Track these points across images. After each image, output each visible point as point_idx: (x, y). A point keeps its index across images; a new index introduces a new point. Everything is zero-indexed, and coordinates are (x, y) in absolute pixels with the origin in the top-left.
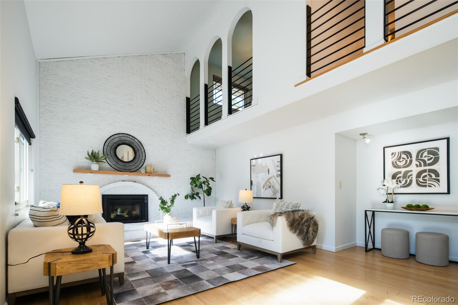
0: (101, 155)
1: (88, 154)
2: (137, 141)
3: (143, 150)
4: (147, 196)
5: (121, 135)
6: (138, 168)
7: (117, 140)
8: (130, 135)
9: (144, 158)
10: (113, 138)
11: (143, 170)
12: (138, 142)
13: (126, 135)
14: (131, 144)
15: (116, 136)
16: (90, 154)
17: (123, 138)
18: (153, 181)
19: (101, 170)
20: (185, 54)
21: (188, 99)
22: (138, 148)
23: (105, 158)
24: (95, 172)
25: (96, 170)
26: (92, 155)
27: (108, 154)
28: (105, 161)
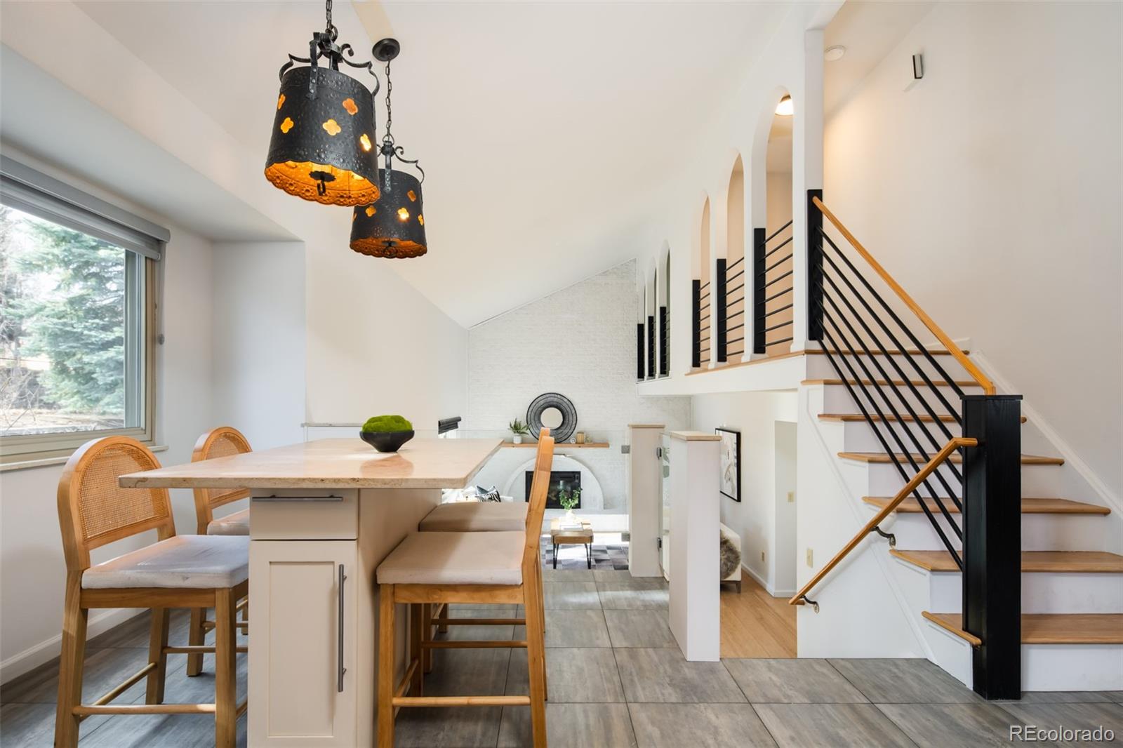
0: (524, 423)
1: (511, 425)
2: (566, 400)
3: (573, 412)
4: (579, 473)
5: (548, 396)
6: (566, 437)
7: (542, 402)
8: (557, 394)
9: (574, 422)
10: (537, 400)
11: (572, 440)
12: (568, 402)
13: (553, 395)
14: (559, 405)
15: (541, 398)
16: (513, 425)
17: (549, 399)
18: (585, 452)
19: (523, 442)
20: (635, 260)
21: (641, 327)
22: (568, 409)
23: (528, 428)
24: (517, 446)
25: (519, 442)
26: (515, 426)
27: (533, 421)
28: (528, 431)
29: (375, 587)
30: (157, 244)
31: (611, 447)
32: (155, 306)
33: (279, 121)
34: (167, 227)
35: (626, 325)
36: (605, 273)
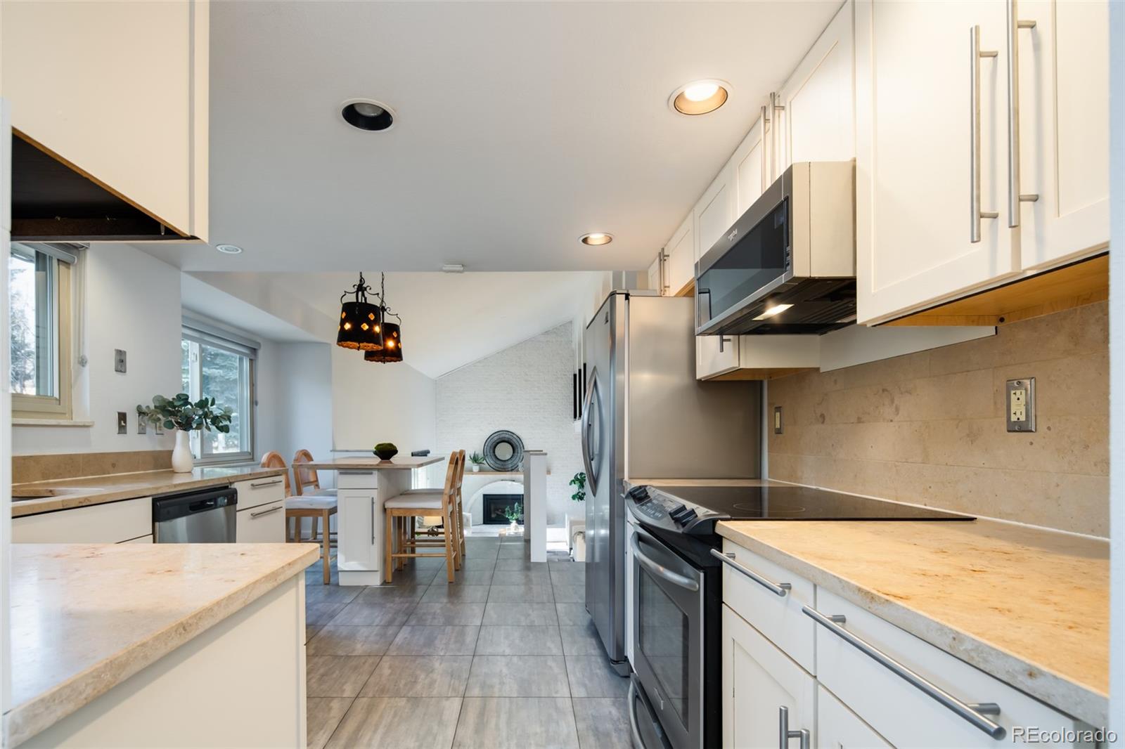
0: (482, 455)
2: (515, 436)
3: (521, 446)
5: (500, 433)
6: (516, 466)
7: (495, 438)
8: (508, 432)
9: (523, 453)
10: (492, 436)
11: (520, 469)
12: (517, 438)
13: (505, 432)
14: (510, 440)
15: (496, 434)
16: (472, 457)
17: (502, 436)
19: (481, 471)
20: (571, 322)
21: (575, 376)
22: (517, 444)
23: (485, 459)
24: (476, 473)
25: (477, 471)
26: (474, 457)
27: (488, 454)
28: (485, 462)
29: (385, 510)
30: (254, 351)
31: (552, 474)
32: (253, 385)
33: (343, 322)
34: (259, 340)
35: (565, 375)
36: (547, 333)
